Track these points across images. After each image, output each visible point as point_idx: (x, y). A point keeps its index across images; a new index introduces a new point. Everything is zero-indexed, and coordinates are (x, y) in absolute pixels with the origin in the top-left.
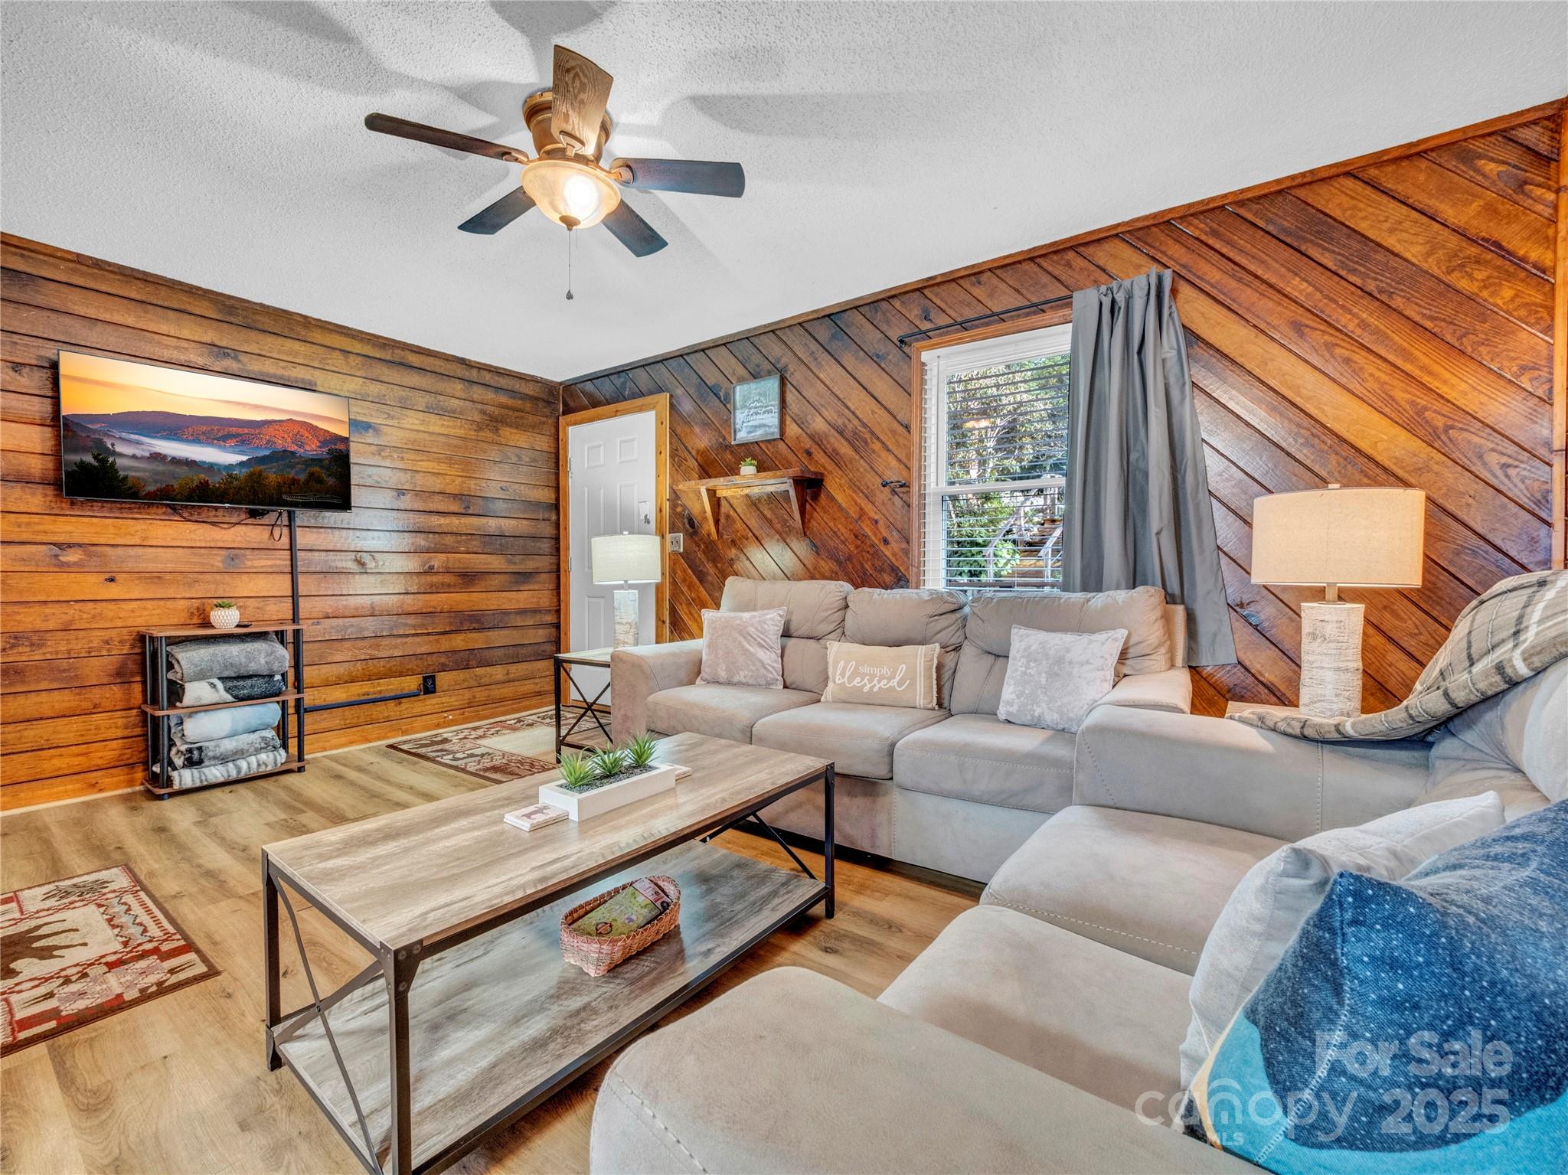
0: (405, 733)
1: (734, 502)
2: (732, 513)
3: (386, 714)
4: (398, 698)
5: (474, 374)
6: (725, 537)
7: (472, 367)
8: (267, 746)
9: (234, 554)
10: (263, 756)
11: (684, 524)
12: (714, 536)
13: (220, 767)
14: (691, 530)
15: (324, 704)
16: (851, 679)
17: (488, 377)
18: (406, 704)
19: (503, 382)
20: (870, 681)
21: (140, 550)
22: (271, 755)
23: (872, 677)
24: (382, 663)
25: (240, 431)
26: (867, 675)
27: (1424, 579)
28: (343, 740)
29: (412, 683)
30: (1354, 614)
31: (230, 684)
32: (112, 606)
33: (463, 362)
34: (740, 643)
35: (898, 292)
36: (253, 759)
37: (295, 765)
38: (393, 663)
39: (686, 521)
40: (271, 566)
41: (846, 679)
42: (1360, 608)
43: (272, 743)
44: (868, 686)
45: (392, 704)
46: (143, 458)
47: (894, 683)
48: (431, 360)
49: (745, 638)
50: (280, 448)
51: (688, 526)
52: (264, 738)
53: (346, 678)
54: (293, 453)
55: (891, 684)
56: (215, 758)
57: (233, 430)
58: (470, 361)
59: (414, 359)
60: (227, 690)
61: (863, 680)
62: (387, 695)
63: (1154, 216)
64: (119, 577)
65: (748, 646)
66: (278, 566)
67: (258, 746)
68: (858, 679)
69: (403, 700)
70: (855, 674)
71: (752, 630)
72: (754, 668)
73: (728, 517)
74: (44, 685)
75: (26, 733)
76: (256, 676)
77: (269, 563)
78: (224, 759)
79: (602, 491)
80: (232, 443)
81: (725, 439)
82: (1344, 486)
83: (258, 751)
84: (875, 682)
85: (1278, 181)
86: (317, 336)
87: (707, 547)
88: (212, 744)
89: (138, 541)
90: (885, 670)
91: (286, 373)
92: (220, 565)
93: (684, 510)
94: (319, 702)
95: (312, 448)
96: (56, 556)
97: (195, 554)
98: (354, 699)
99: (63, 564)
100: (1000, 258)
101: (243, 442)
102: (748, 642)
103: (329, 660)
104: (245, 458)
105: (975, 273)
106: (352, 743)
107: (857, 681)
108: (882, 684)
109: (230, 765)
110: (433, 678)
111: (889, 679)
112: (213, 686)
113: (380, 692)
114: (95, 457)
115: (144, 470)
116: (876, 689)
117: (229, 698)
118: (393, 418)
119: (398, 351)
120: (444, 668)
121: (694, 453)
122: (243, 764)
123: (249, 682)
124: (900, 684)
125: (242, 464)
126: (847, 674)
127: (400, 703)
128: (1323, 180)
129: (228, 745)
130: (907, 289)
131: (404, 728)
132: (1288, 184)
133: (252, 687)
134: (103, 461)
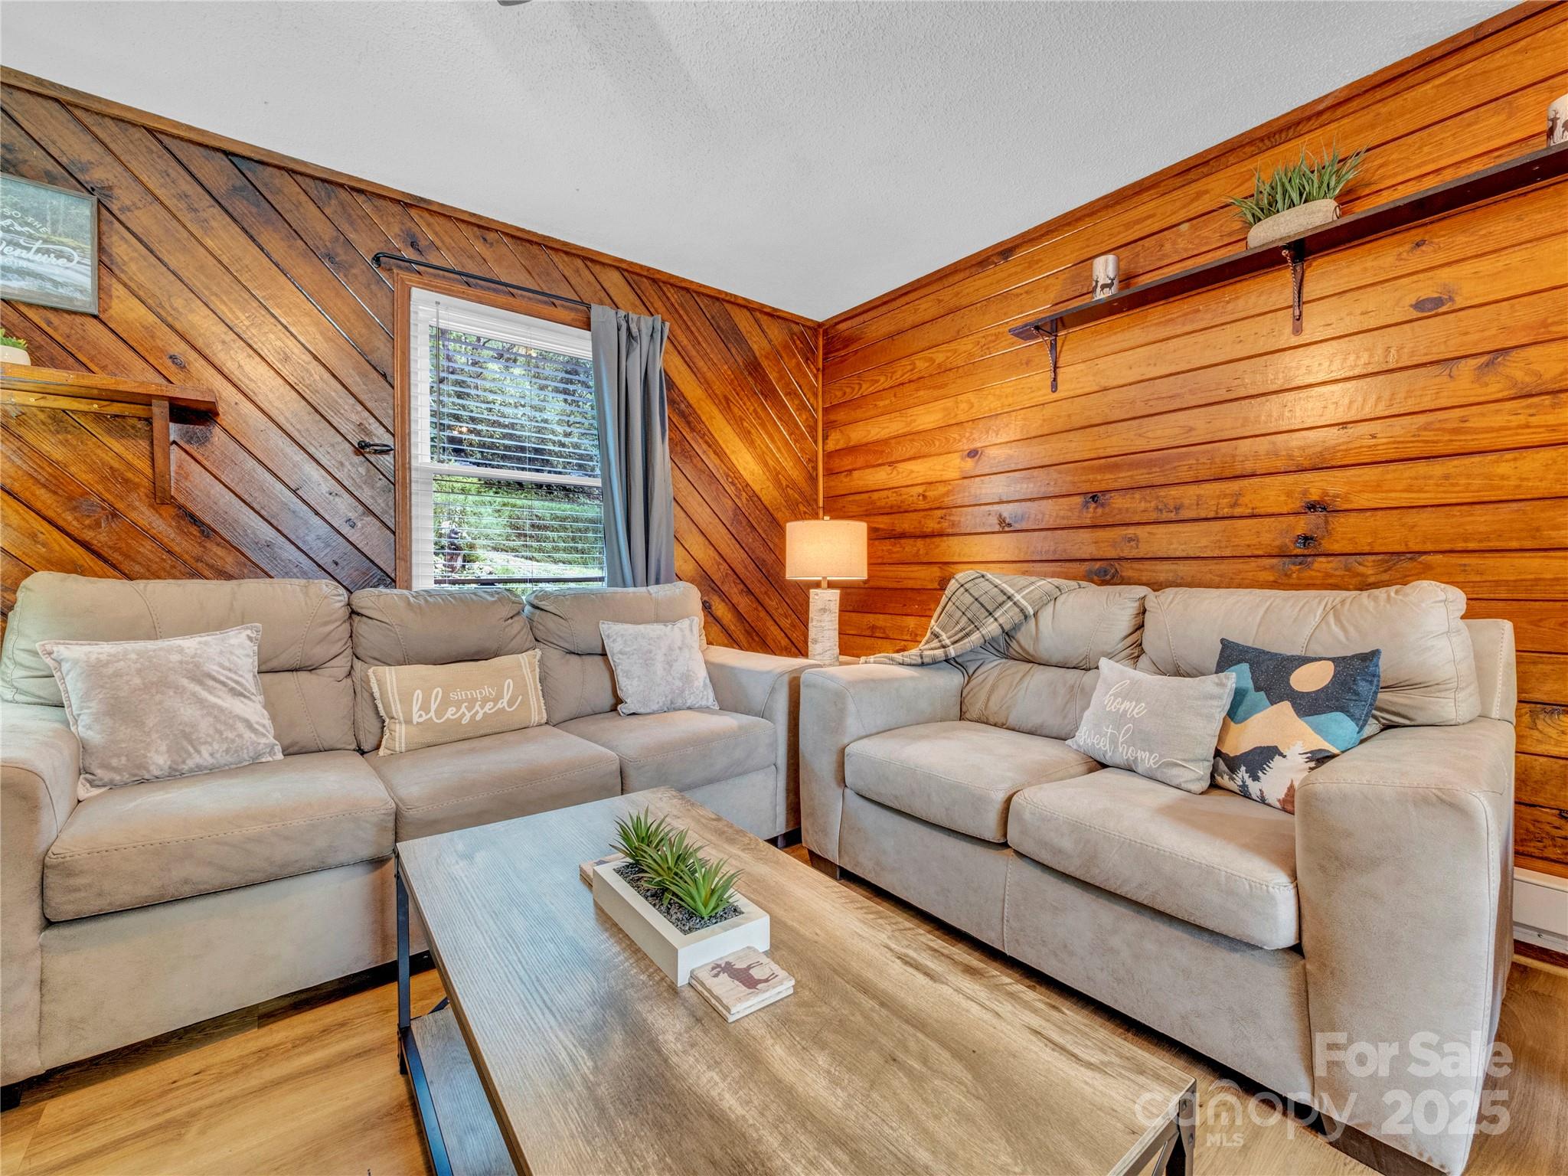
16: (440, 712)
20: (469, 709)
23: (472, 702)
26: (463, 701)
27: (869, 574)
30: (834, 595)
34: (194, 694)
35: (369, 189)
41: (432, 714)
42: (838, 592)
44: (468, 715)
47: (503, 703)
49: (201, 683)
55: (499, 706)
61: (458, 709)
63: (649, 269)
65: (212, 699)
68: (452, 710)
70: (445, 703)
72: (231, 735)
82: (832, 518)
84: (477, 707)
85: (720, 292)
90: (487, 691)
100: (511, 226)
102: (210, 690)
105: (483, 227)
107: (450, 713)
108: (486, 709)
111: (496, 701)
116: (479, 717)
124: (510, 703)
126: (433, 707)
128: (738, 305)
130: (385, 193)
132: (723, 296)
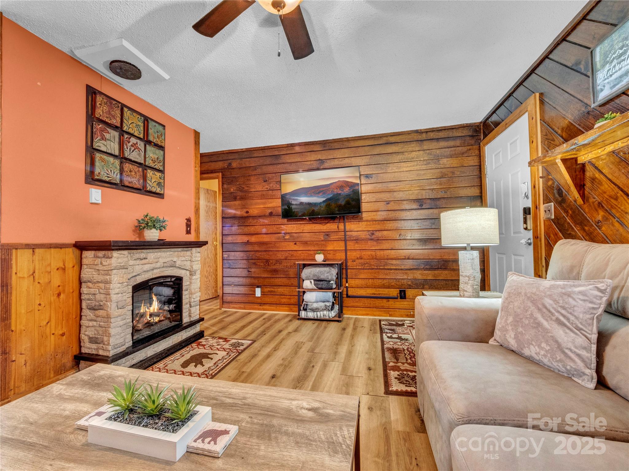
0: (391, 316)
1: (600, 164)
2: (597, 175)
3: (382, 305)
4: (388, 298)
5: (424, 136)
6: (591, 200)
7: (423, 133)
8: (326, 308)
9: (327, 234)
10: (325, 312)
11: (554, 195)
12: (580, 201)
13: (312, 313)
14: (560, 199)
15: (357, 295)
17: (432, 135)
18: (391, 302)
19: (442, 135)
21: (302, 234)
22: (328, 312)
24: (380, 281)
25: (323, 189)
28: (364, 312)
29: (394, 292)
31: (316, 282)
32: (295, 252)
33: (417, 132)
36: (322, 312)
37: (337, 319)
38: (385, 281)
39: (555, 191)
40: (338, 238)
43: (328, 308)
45: (385, 301)
46: (298, 204)
48: (400, 137)
50: (335, 193)
51: (557, 196)
52: (326, 305)
53: (365, 286)
54: (340, 194)
56: (310, 309)
57: (321, 189)
58: (421, 130)
59: (392, 139)
60: (315, 285)
62: (382, 296)
64: (297, 243)
66: (340, 238)
67: (323, 308)
69: (390, 300)
71: (548, 302)
73: (593, 180)
74: (282, 276)
75: (279, 289)
76: (324, 280)
77: (337, 237)
78: (313, 310)
79: (502, 182)
80: (321, 194)
81: (587, 105)
83: (323, 310)
86: (352, 144)
87: (574, 212)
88: (311, 304)
89: (301, 231)
91: (342, 163)
92: (323, 238)
93: (553, 183)
94: (354, 294)
95: (347, 191)
96: (284, 237)
97: (315, 235)
98: (368, 295)
99: (285, 239)
101: (324, 193)
103: (359, 277)
104: (325, 199)
106: (367, 315)
109: (315, 313)
110: (404, 291)
112: (311, 282)
113: (379, 294)
114: (288, 206)
115: (298, 208)
117: (315, 287)
118: (383, 169)
119: (385, 138)
120: (410, 287)
121: (559, 132)
122: (319, 313)
123: (321, 283)
125: (324, 201)
127: (388, 301)
129: (315, 305)
131: (390, 313)
133: (322, 284)
134: (289, 207)
